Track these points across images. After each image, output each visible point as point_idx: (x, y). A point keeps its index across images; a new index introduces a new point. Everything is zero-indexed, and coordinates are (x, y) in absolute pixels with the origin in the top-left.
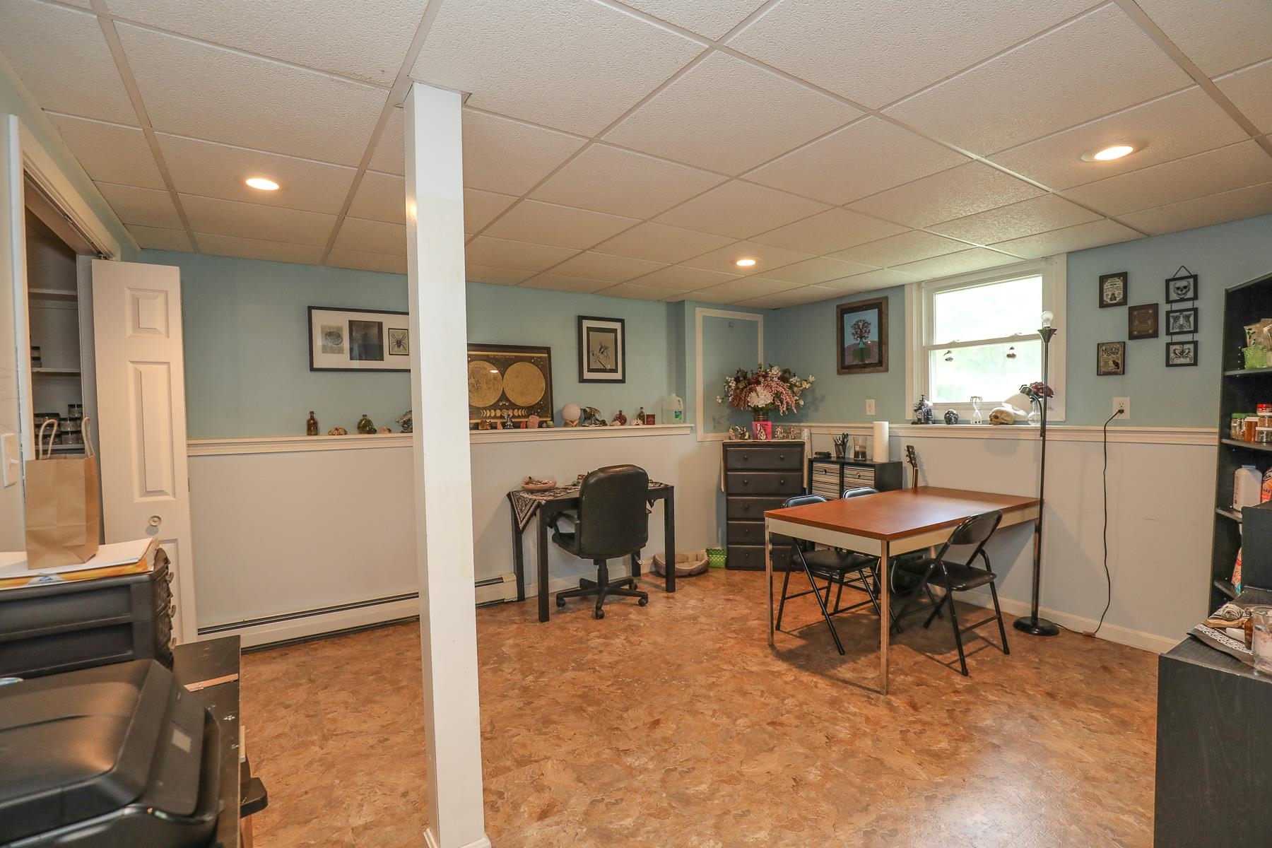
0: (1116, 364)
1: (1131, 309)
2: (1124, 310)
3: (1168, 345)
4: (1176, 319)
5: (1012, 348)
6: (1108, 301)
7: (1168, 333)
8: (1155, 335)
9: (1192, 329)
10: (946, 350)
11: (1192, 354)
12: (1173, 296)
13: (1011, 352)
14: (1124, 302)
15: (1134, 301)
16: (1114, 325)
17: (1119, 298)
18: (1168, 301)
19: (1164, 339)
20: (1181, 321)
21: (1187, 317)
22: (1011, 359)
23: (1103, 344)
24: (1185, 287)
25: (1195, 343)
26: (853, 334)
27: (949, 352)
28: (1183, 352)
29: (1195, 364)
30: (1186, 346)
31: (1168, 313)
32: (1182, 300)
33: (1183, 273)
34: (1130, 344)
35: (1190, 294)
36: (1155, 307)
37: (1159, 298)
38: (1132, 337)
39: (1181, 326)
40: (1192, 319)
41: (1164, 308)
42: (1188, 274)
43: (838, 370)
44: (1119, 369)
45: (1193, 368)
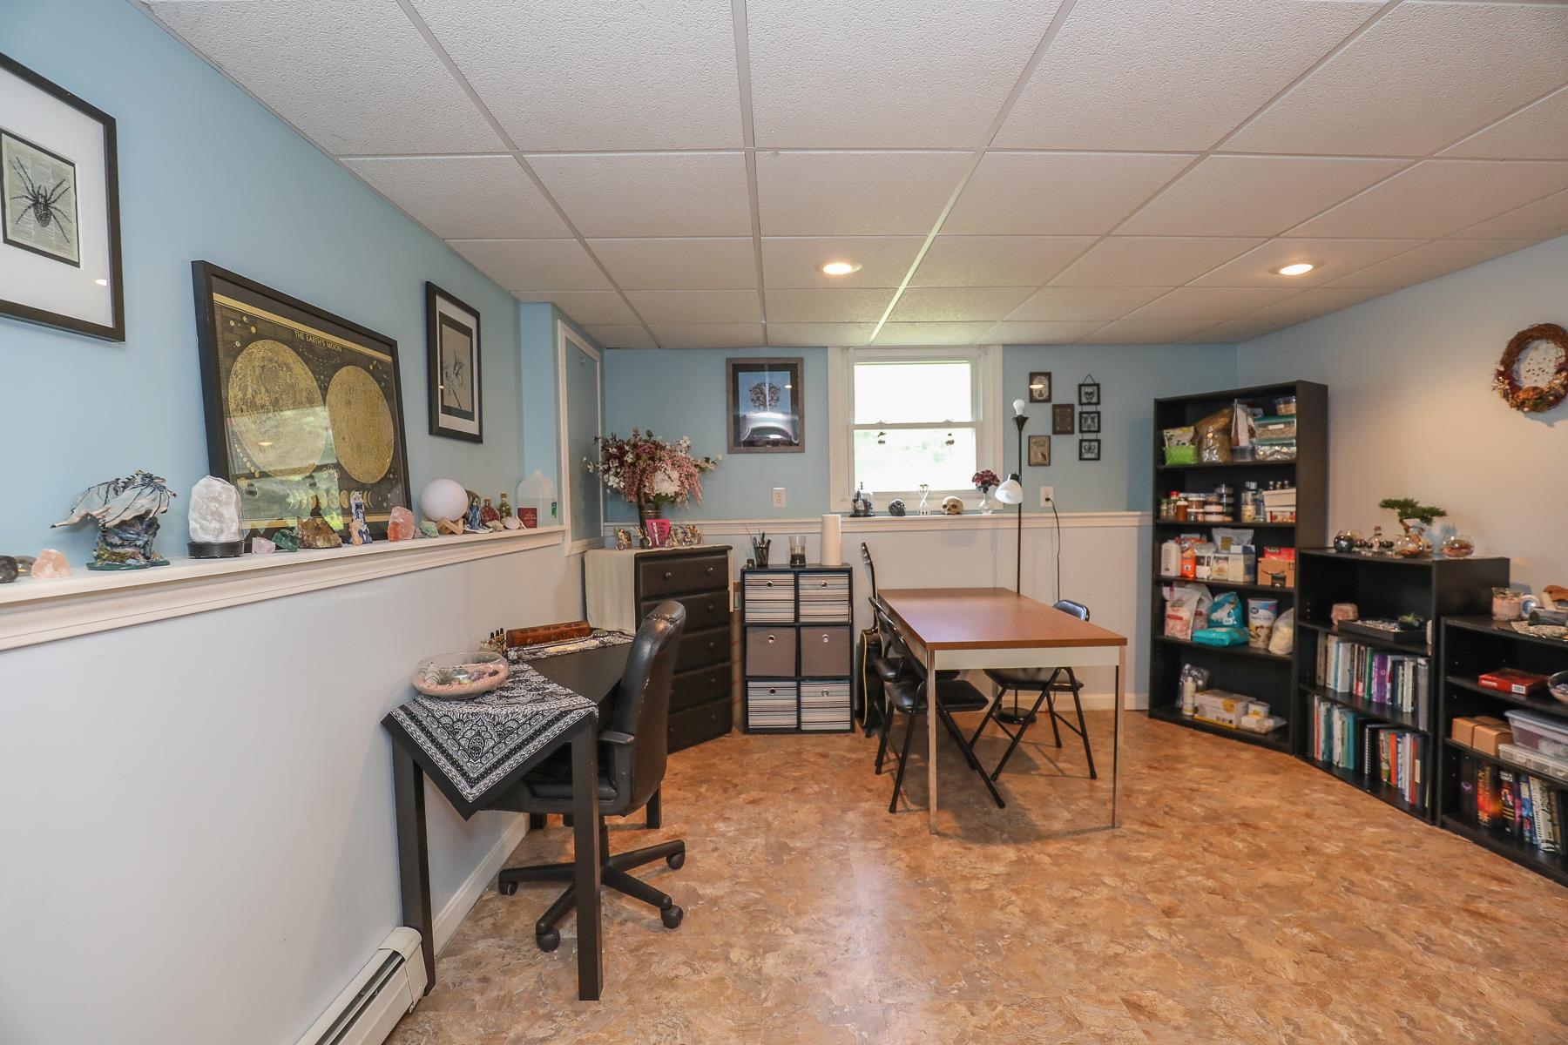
0: (1043, 456)
1: (1055, 407)
2: (1048, 407)
3: (1081, 441)
4: (1086, 419)
5: (950, 435)
6: (1037, 396)
7: (1081, 431)
8: (1072, 432)
9: (1096, 429)
10: (878, 432)
11: (1096, 451)
12: (1084, 400)
13: (950, 438)
14: (1048, 400)
15: (1056, 400)
16: (1040, 421)
17: (1046, 395)
18: (1081, 404)
19: (1077, 436)
20: (1089, 422)
21: (1093, 419)
22: (950, 446)
23: (1034, 436)
24: (1092, 393)
25: (1099, 441)
26: (753, 400)
27: (882, 434)
28: (1090, 448)
29: (1098, 459)
30: (1093, 443)
31: (1081, 413)
32: (1089, 404)
33: (1089, 381)
34: (1054, 438)
35: (1095, 400)
36: (1072, 406)
37: (1075, 401)
38: (1055, 432)
39: (1089, 426)
40: (1096, 420)
41: (1078, 409)
42: (1092, 382)
43: (728, 446)
44: (1046, 461)
45: (1097, 462)
